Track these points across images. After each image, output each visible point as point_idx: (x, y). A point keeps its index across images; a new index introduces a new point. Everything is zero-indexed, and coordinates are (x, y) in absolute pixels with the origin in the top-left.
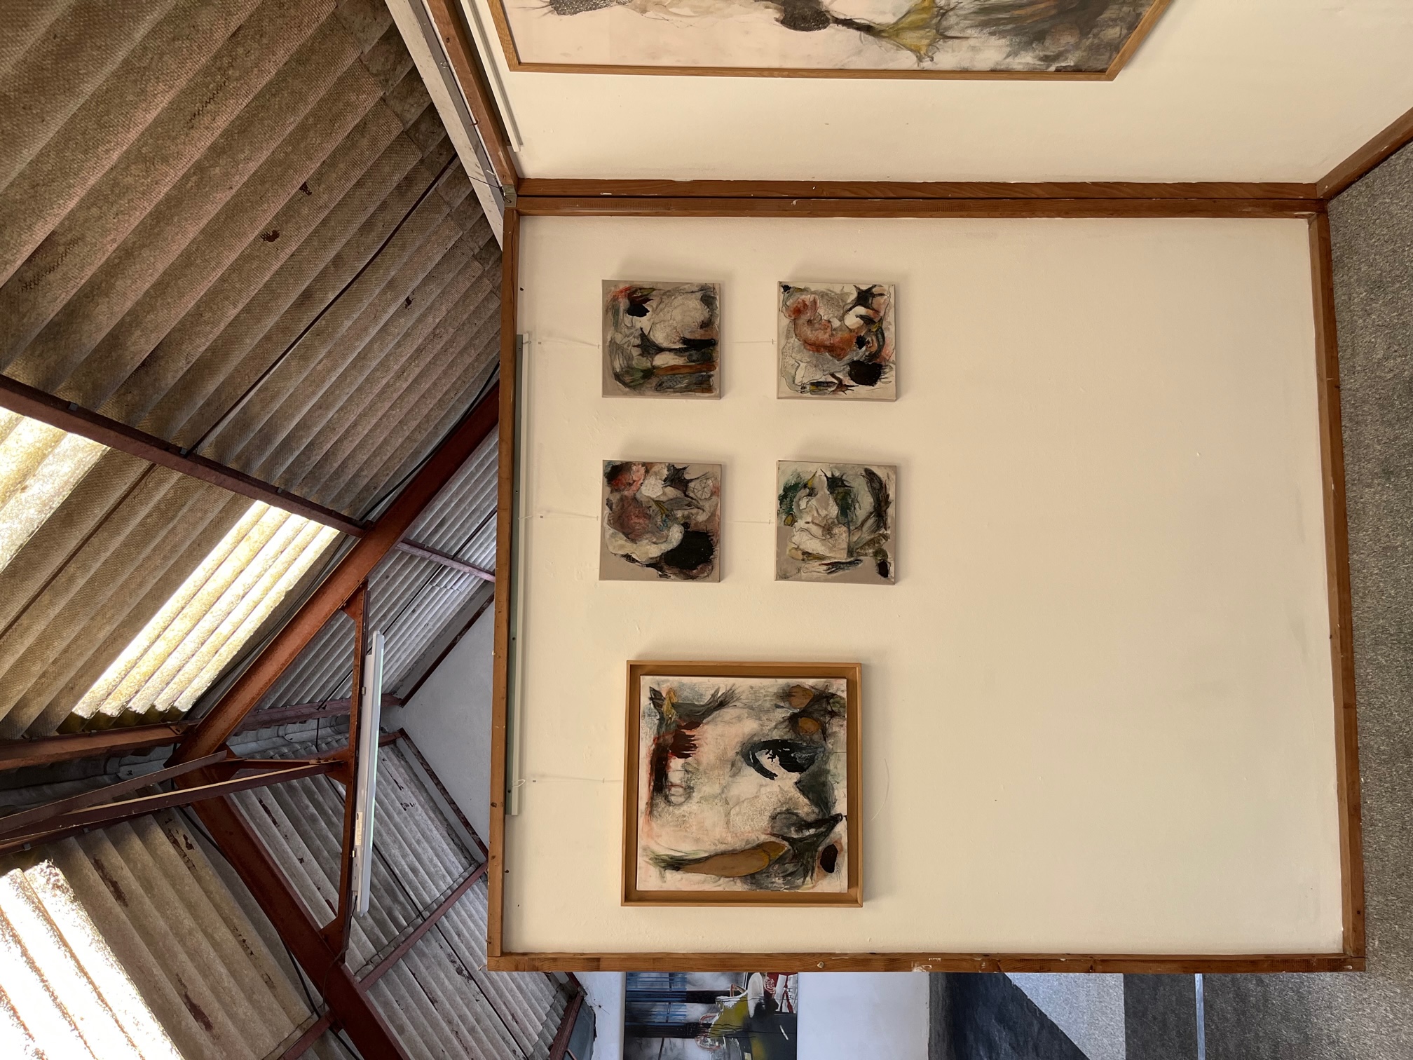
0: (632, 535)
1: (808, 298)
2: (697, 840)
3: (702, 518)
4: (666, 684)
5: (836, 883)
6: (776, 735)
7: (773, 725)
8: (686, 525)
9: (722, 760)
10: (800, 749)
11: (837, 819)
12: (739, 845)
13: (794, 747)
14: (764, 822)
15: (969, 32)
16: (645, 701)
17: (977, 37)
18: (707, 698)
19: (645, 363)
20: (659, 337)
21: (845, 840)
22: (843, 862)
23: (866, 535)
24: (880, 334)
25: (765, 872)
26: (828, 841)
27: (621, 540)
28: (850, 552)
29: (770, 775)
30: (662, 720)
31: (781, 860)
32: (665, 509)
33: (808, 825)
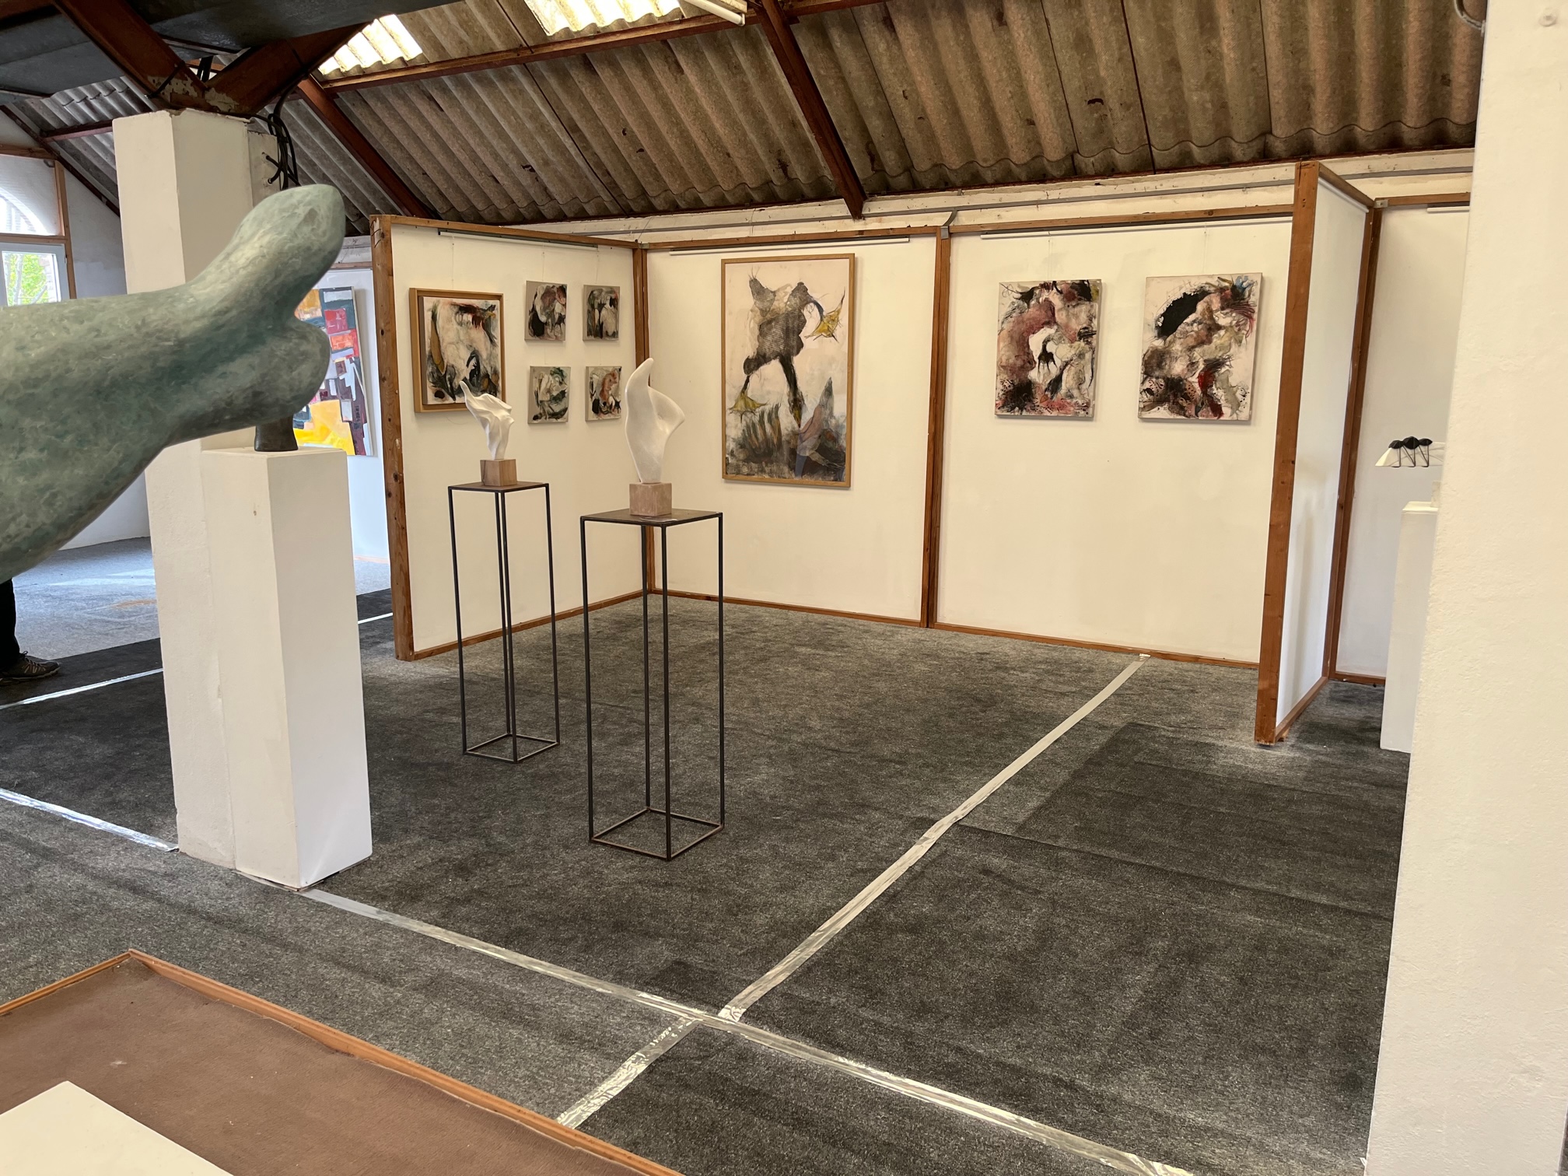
0: (543, 297)
1: (617, 380)
2: (443, 328)
3: (549, 331)
4: (497, 312)
5: (432, 400)
6: (482, 367)
7: (485, 367)
8: (546, 323)
9: (472, 341)
10: (477, 379)
11: (454, 398)
12: (442, 348)
13: (478, 375)
14: (452, 362)
15: (744, 423)
16: (491, 302)
17: (742, 426)
18: (493, 333)
19: (596, 306)
20: (604, 312)
21: (447, 402)
22: (438, 402)
23: (547, 409)
24: (607, 413)
25: (433, 363)
26: (446, 394)
27: (542, 292)
28: (541, 402)
29: (468, 365)
30: (485, 311)
31: (438, 370)
32: (551, 314)
33: (451, 384)
